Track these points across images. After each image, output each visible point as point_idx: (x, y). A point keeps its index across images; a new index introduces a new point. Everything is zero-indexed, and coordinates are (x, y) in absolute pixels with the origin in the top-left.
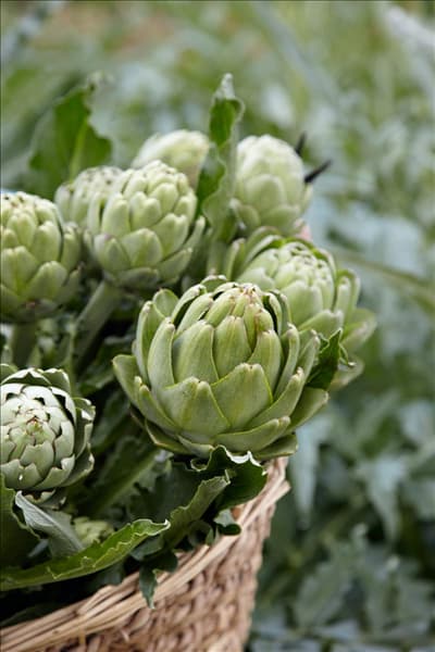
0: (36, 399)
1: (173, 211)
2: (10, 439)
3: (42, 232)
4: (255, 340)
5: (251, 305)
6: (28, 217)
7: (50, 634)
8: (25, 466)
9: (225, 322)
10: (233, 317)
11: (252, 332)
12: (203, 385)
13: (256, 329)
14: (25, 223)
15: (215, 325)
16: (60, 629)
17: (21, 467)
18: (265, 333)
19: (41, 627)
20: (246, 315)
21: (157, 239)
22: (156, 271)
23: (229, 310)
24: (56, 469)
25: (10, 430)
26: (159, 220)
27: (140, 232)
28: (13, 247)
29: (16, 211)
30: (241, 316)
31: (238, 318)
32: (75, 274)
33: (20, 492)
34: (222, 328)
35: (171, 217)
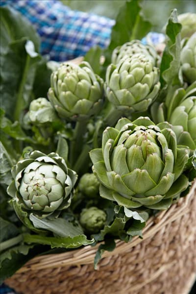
0: (41, 174)
1: (140, 81)
2: (27, 191)
3: (79, 85)
4: (146, 158)
5: (145, 141)
6: (73, 78)
7: (60, 263)
8: (33, 203)
9: (132, 147)
10: (136, 146)
11: (145, 154)
12: (117, 176)
13: (147, 152)
14: (71, 81)
15: (128, 148)
16: (64, 261)
17: (31, 204)
18: (151, 155)
19: (58, 258)
20: (143, 145)
21: (130, 94)
22: (131, 108)
23: (134, 142)
24: (48, 207)
25: (28, 187)
26: (134, 85)
27: (123, 90)
28: (65, 91)
29: (68, 74)
30: (140, 146)
31: (138, 146)
32: (96, 104)
33: (32, 214)
34: (130, 150)
35: (139, 84)
